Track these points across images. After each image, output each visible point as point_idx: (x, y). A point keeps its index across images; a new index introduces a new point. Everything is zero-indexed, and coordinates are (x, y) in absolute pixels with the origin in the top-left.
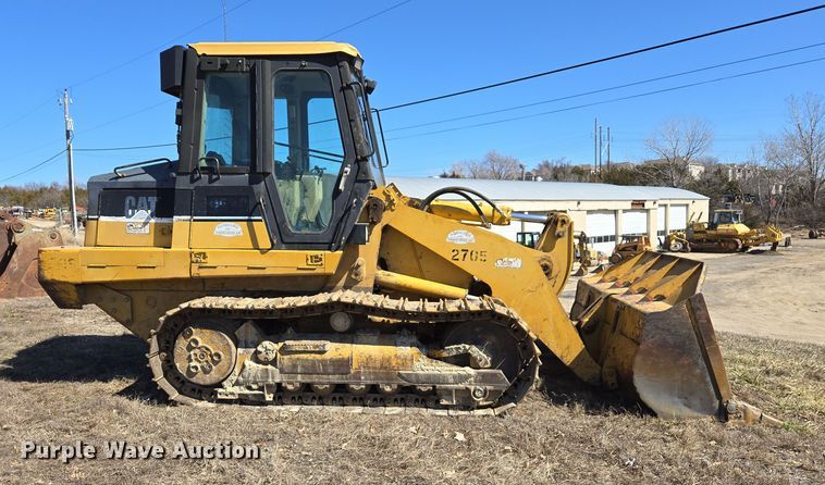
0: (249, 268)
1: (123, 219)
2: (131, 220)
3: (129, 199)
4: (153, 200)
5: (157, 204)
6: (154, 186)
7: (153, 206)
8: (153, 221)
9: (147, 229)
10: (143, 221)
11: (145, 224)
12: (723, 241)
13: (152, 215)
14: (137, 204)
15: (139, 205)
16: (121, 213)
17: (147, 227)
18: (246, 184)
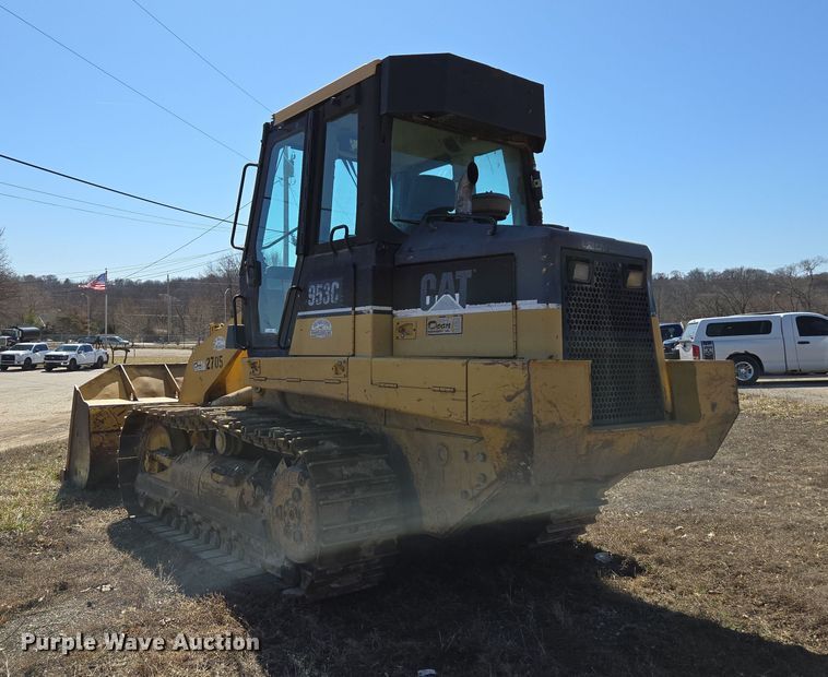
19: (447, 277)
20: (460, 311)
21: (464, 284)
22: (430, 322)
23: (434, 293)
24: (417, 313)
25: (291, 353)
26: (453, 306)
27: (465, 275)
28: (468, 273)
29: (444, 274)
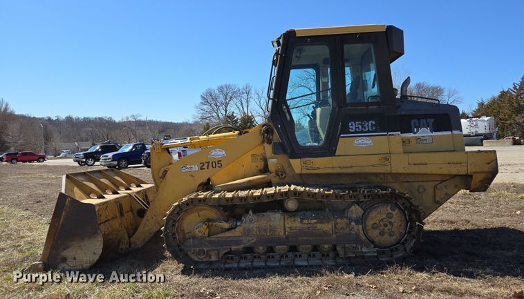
19: (423, 121)
20: (431, 134)
21: (431, 124)
22: (418, 139)
23: (418, 127)
24: (412, 135)
25: (336, 154)
26: (427, 133)
27: (431, 121)
28: (432, 120)
29: (422, 120)
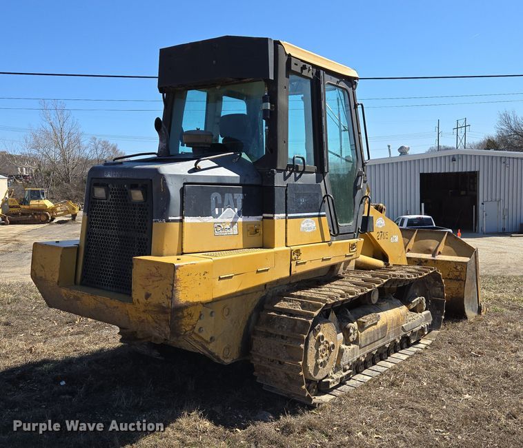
0: (323, 260)
1: (210, 219)
2: (219, 220)
3: (215, 196)
4: (239, 197)
5: (243, 200)
6: (238, 181)
7: (240, 204)
8: (240, 220)
9: (235, 230)
10: (231, 220)
11: (233, 223)
12: (35, 214)
13: (239, 214)
14: (223, 201)
15: (226, 203)
16: (207, 212)
17: (235, 227)
18: (314, 182)
